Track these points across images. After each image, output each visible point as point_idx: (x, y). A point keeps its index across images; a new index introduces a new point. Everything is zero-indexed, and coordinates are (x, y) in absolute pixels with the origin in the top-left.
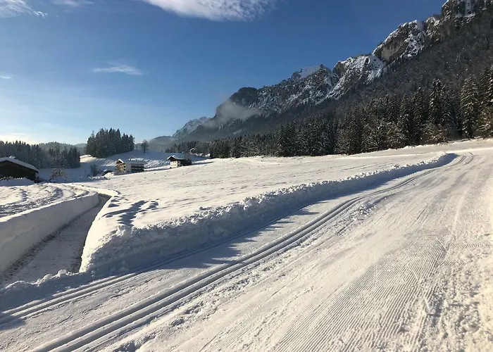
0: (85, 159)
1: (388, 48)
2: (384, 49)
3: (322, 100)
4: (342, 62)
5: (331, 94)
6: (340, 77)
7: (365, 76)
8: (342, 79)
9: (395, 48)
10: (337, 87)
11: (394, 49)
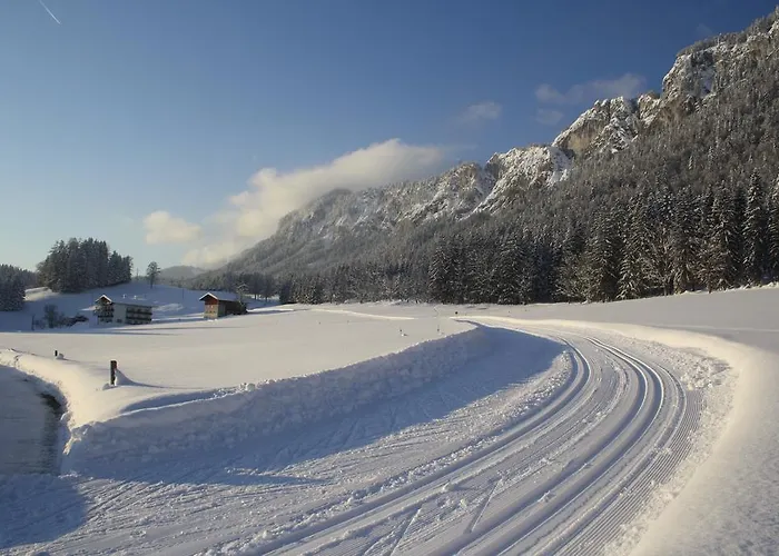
0: (33, 295)
1: (579, 136)
2: (573, 137)
3: (466, 217)
4: (501, 156)
5: (483, 207)
6: (497, 178)
7: (542, 180)
8: (500, 183)
9: (590, 136)
10: (491, 196)
11: (587, 138)
